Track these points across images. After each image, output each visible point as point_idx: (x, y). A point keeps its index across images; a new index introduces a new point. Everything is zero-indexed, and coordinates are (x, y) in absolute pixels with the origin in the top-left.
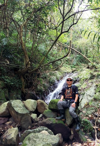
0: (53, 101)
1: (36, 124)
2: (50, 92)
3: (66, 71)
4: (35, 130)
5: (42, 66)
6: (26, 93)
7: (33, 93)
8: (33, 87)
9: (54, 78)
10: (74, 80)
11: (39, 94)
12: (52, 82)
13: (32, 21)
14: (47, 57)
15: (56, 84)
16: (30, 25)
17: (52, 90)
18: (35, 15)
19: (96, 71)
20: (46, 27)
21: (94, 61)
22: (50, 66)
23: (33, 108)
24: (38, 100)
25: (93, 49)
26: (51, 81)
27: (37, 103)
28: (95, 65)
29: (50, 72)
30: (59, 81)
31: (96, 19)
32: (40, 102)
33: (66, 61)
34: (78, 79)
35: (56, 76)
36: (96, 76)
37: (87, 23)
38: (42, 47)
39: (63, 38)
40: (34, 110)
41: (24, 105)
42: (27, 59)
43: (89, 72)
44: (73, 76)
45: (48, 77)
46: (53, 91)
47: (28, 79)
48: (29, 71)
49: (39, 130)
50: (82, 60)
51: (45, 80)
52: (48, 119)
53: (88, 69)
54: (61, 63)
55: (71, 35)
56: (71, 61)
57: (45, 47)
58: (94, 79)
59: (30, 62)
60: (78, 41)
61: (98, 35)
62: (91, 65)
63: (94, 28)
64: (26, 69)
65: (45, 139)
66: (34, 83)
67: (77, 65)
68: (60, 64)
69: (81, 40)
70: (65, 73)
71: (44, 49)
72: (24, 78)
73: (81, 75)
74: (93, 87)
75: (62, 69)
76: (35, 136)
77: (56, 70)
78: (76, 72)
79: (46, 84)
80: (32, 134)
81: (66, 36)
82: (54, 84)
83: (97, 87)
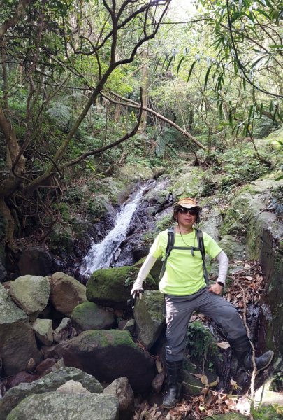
0: (99, 276)
1: (52, 349)
2: (93, 242)
3: (136, 177)
4: (42, 383)
5: (59, 166)
6: (18, 251)
7: (42, 250)
8: (40, 232)
9: (102, 199)
10: (161, 200)
11: (59, 250)
12: (96, 211)
13: (20, 30)
14: (79, 138)
15: (109, 216)
16: (15, 44)
17: (99, 236)
18: (29, 13)
19: (219, 172)
20: (66, 49)
21: (210, 144)
22: (87, 166)
23: (38, 302)
24: (53, 276)
25: (207, 109)
26: (94, 208)
27: (52, 286)
28: (214, 156)
29: (90, 181)
30: (119, 206)
31: (209, 22)
32: (60, 282)
33: (136, 146)
34: (171, 199)
35: (109, 191)
36: (219, 187)
37: (186, 35)
38: (60, 109)
39: (120, 81)
40: (41, 309)
41: (11, 296)
42: (15, 147)
43: (200, 177)
44: (156, 189)
45: (85, 197)
46: (101, 238)
47: (23, 208)
48: (23, 184)
49: (54, 381)
50: (179, 140)
51: (78, 208)
52: (84, 334)
53: (196, 168)
54: (121, 152)
55: (144, 70)
56: (150, 145)
57: (70, 108)
58: (214, 197)
59: (23, 157)
60: (163, 89)
61: (217, 71)
62: (205, 156)
63: (205, 48)
64: (13, 178)
65: (71, 413)
66: (44, 219)
67: (166, 156)
68: (119, 156)
69: (172, 84)
70: (136, 181)
71: (67, 116)
72: (11, 207)
73: (178, 187)
74: (213, 219)
75: (126, 170)
76: (40, 404)
77: (108, 175)
78: (164, 179)
79: (79, 219)
80: (31, 400)
81: (128, 73)
82: (103, 218)
83: (223, 220)
